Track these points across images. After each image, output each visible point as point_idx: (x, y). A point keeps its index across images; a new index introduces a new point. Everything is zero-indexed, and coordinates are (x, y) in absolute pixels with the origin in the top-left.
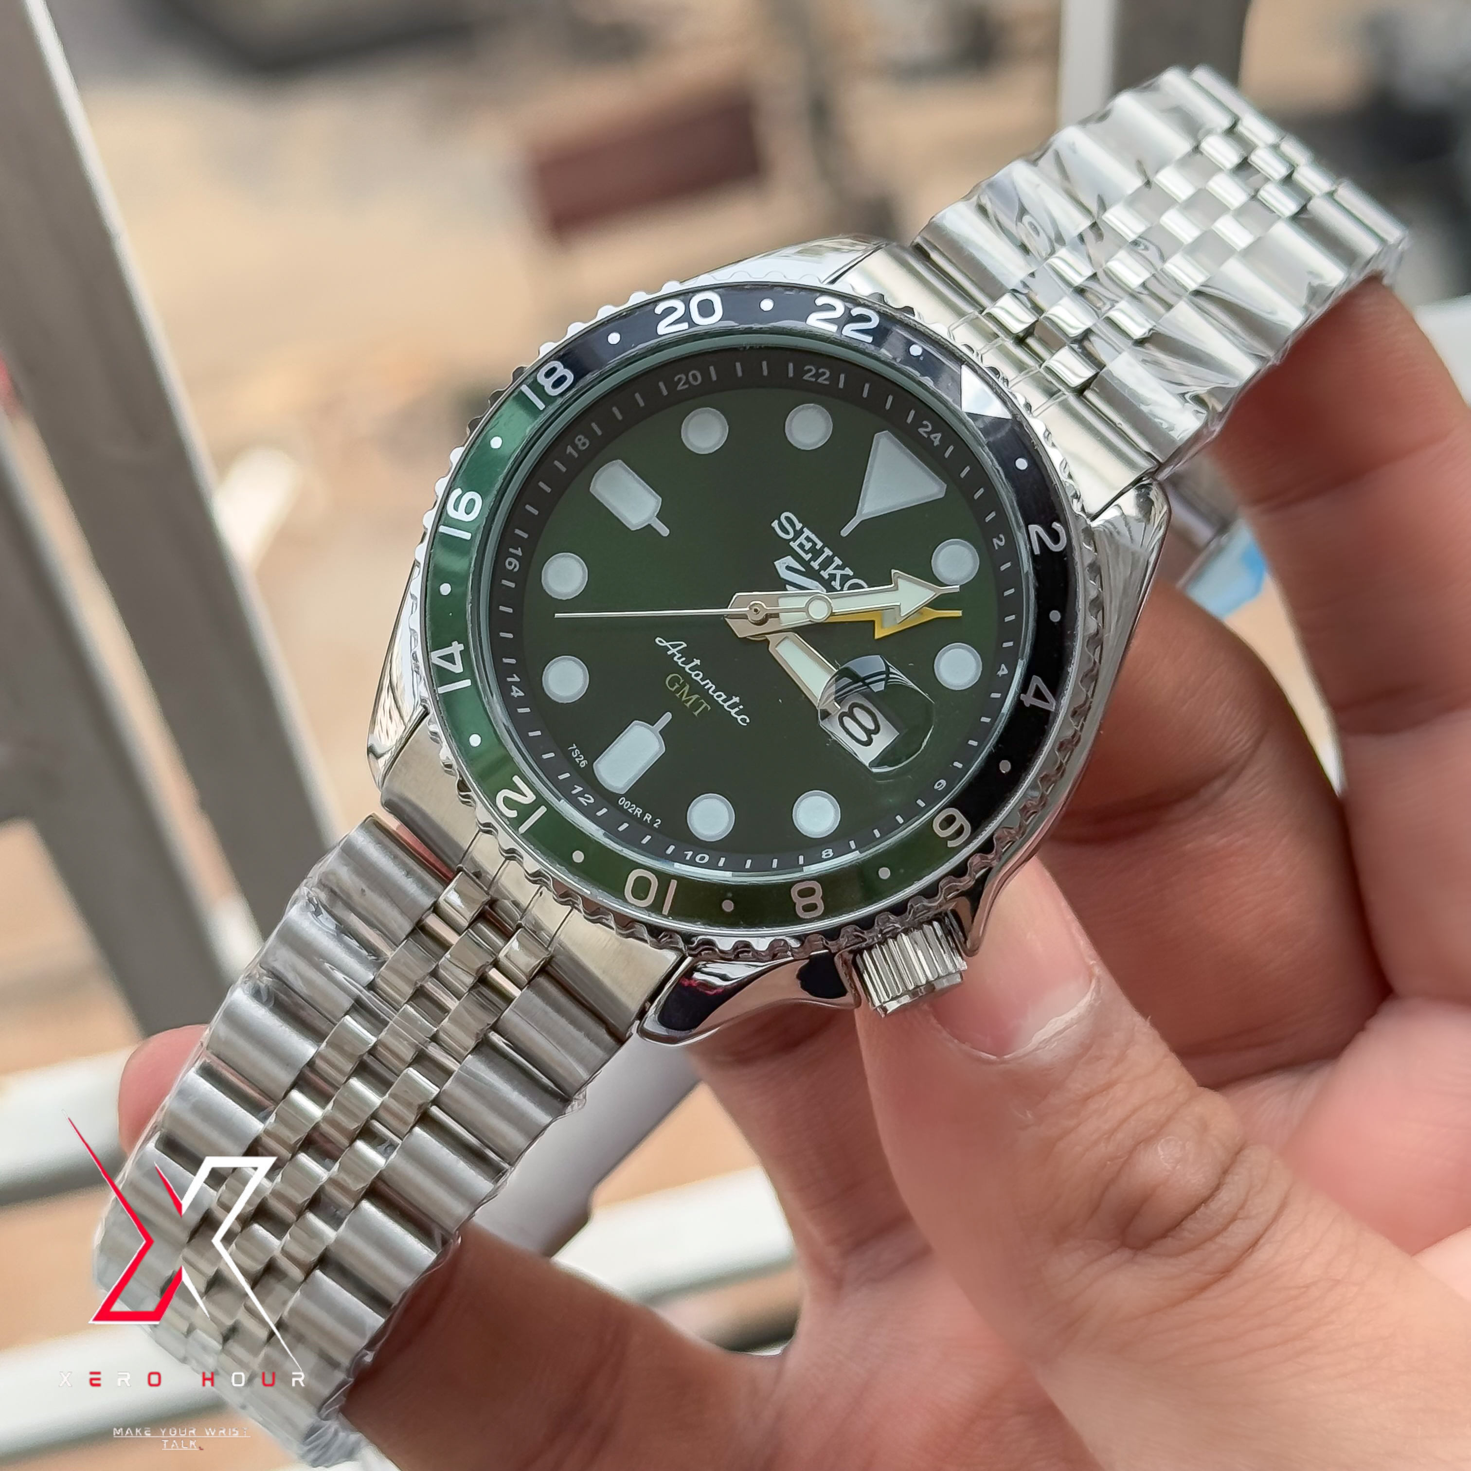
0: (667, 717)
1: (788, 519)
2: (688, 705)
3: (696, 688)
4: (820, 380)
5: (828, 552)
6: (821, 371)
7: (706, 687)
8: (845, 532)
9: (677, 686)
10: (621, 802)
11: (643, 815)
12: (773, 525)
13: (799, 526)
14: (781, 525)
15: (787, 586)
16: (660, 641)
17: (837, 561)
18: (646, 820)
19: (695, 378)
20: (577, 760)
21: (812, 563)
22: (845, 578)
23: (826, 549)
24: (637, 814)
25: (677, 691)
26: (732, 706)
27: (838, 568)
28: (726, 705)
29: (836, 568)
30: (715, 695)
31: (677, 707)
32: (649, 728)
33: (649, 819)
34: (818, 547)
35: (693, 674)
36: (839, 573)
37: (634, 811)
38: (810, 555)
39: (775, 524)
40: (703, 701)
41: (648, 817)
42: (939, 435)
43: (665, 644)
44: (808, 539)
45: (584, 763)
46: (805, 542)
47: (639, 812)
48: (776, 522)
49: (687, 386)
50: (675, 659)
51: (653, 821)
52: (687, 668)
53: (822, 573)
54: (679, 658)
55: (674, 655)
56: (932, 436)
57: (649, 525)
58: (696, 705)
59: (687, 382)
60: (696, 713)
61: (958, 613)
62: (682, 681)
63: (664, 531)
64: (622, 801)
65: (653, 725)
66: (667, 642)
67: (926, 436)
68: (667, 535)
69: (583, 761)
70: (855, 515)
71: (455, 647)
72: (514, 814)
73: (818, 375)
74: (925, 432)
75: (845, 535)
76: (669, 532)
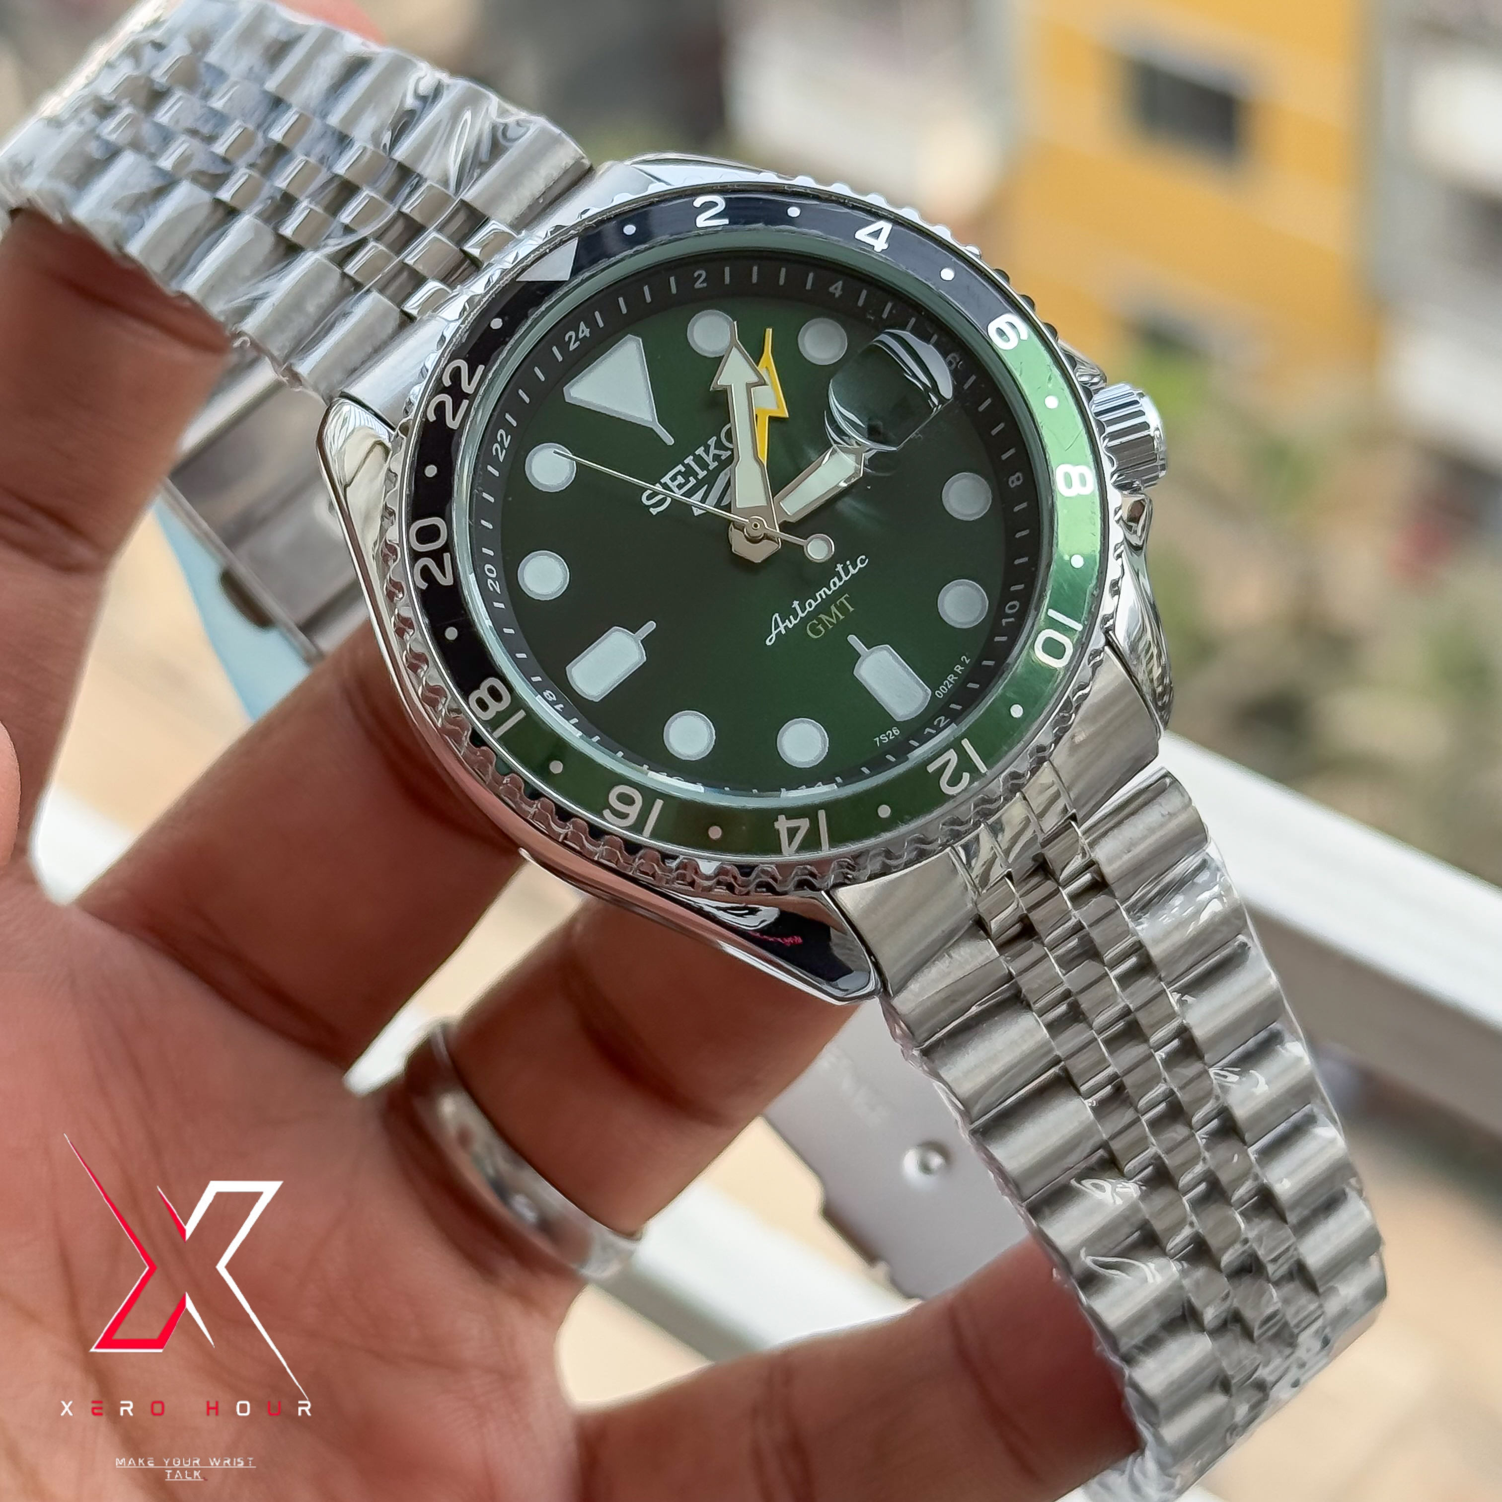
0: (853, 639)
1: (649, 498)
2: (841, 617)
4: (506, 444)
5: (689, 460)
6: (499, 439)
7: (824, 597)
8: (669, 440)
9: (820, 627)
10: (940, 695)
11: (956, 674)
12: (654, 513)
14: (655, 505)
16: (770, 640)
17: (700, 451)
18: (961, 670)
20: (892, 738)
21: (700, 477)
22: (719, 445)
23: (686, 462)
24: (954, 680)
26: (847, 572)
27: (707, 451)
28: (845, 578)
29: (707, 453)
30: (833, 588)
31: (843, 628)
32: (863, 661)
33: (960, 668)
34: (683, 469)
35: (808, 609)
36: (713, 451)
37: (950, 683)
38: (691, 478)
39: (654, 511)
40: (838, 602)
41: (958, 669)
42: (582, 326)
43: (773, 635)
44: (673, 479)
45: (896, 731)
46: (676, 483)
47: (951, 678)
48: (651, 510)
50: (790, 626)
51: (963, 664)
52: (801, 615)
53: (711, 468)
54: (791, 622)
55: (786, 627)
57: (642, 642)
58: (842, 608)
60: (851, 609)
61: (769, 332)
62: (815, 621)
63: (651, 626)
65: (860, 655)
66: (771, 633)
67: (578, 343)
68: (655, 624)
69: (894, 731)
70: (652, 429)
71: (782, 825)
72: (966, 776)
73: (502, 443)
74: (575, 342)
75: (673, 440)
76: (652, 622)
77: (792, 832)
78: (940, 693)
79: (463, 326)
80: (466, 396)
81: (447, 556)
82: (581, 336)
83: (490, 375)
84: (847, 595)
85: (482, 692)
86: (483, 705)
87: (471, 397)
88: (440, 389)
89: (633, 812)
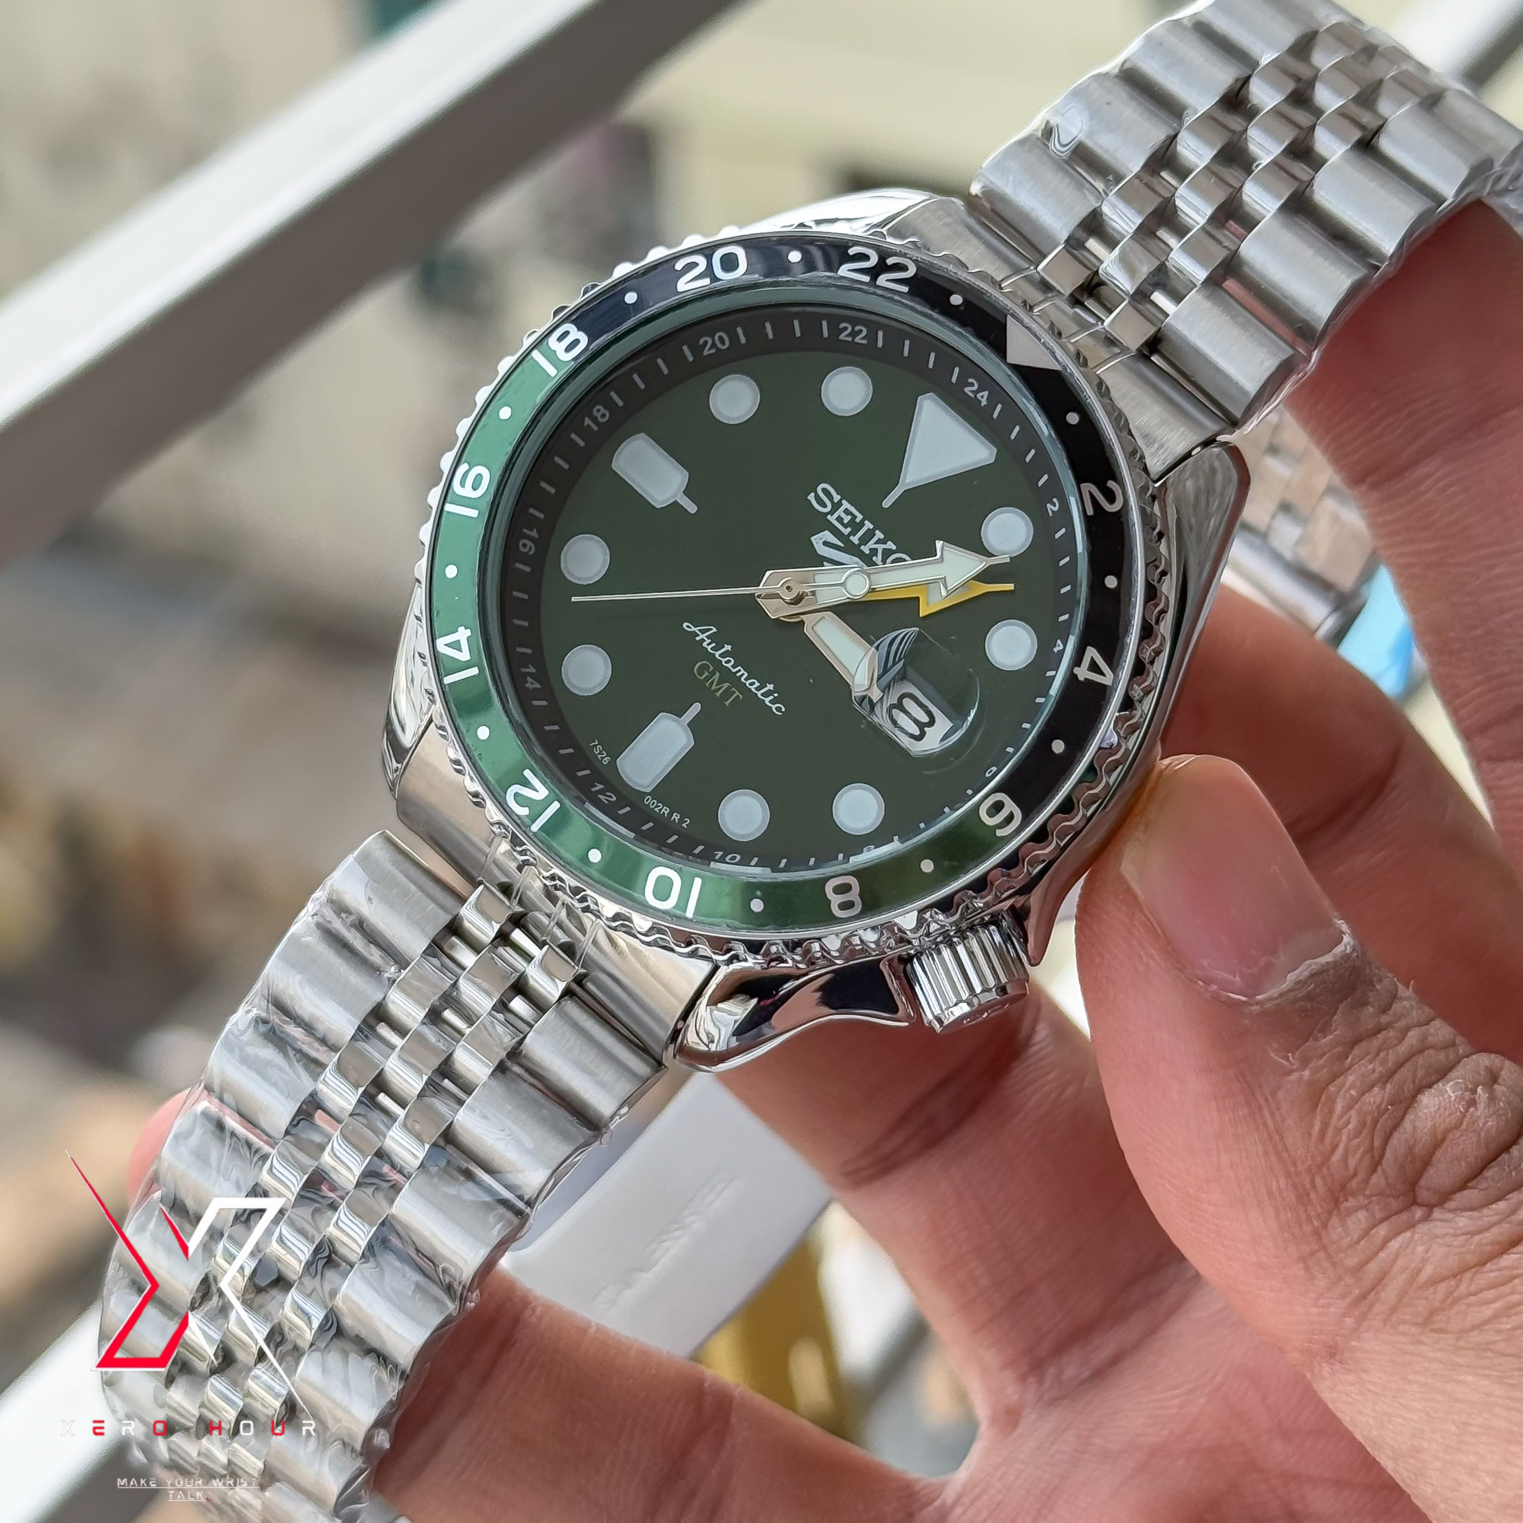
0: (696, 708)
1: (825, 491)
2: (718, 694)
3: (727, 676)
4: (857, 340)
5: (868, 525)
6: (857, 328)
7: (738, 675)
8: (887, 503)
9: (706, 674)
10: (647, 801)
11: (670, 814)
13: (837, 498)
14: (818, 498)
15: (825, 563)
16: (688, 626)
17: (879, 535)
18: (675, 819)
19: (722, 340)
20: (599, 756)
21: (851, 538)
23: (866, 522)
24: (664, 813)
25: (707, 679)
26: (765, 695)
27: (879, 541)
30: (748, 683)
31: (706, 697)
32: (676, 721)
33: (677, 819)
34: (858, 520)
35: (724, 660)
36: (880, 547)
37: (660, 810)
38: (849, 529)
39: (811, 497)
40: (733, 689)
41: (676, 817)
42: (986, 393)
43: (693, 629)
44: (847, 512)
45: (606, 760)
46: (843, 515)
47: (666, 811)
48: (813, 494)
49: (713, 351)
50: (705, 644)
51: (682, 820)
52: (717, 654)
53: (862, 548)
54: (708, 644)
55: (703, 640)
56: (979, 396)
57: (676, 502)
58: (727, 694)
59: (714, 345)
60: (727, 703)
61: (1010, 587)
62: (712, 668)
63: (692, 508)
64: (648, 799)
65: (680, 717)
66: (695, 627)
67: (972, 395)
68: (694, 512)
70: (897, 484)
71: (462, 634)
72: (526, 811)
73: (854, 333)
74: (972, 392)
75: (887, 507)
76: (696, 509)
78: (648, 801)
79: (952, 268)
80: (874, 278)
83: (897, 298)
84: (741, 697)
85: (575, 334)
87: (873, 283)
88: (884, 255)
89: (469, 491)
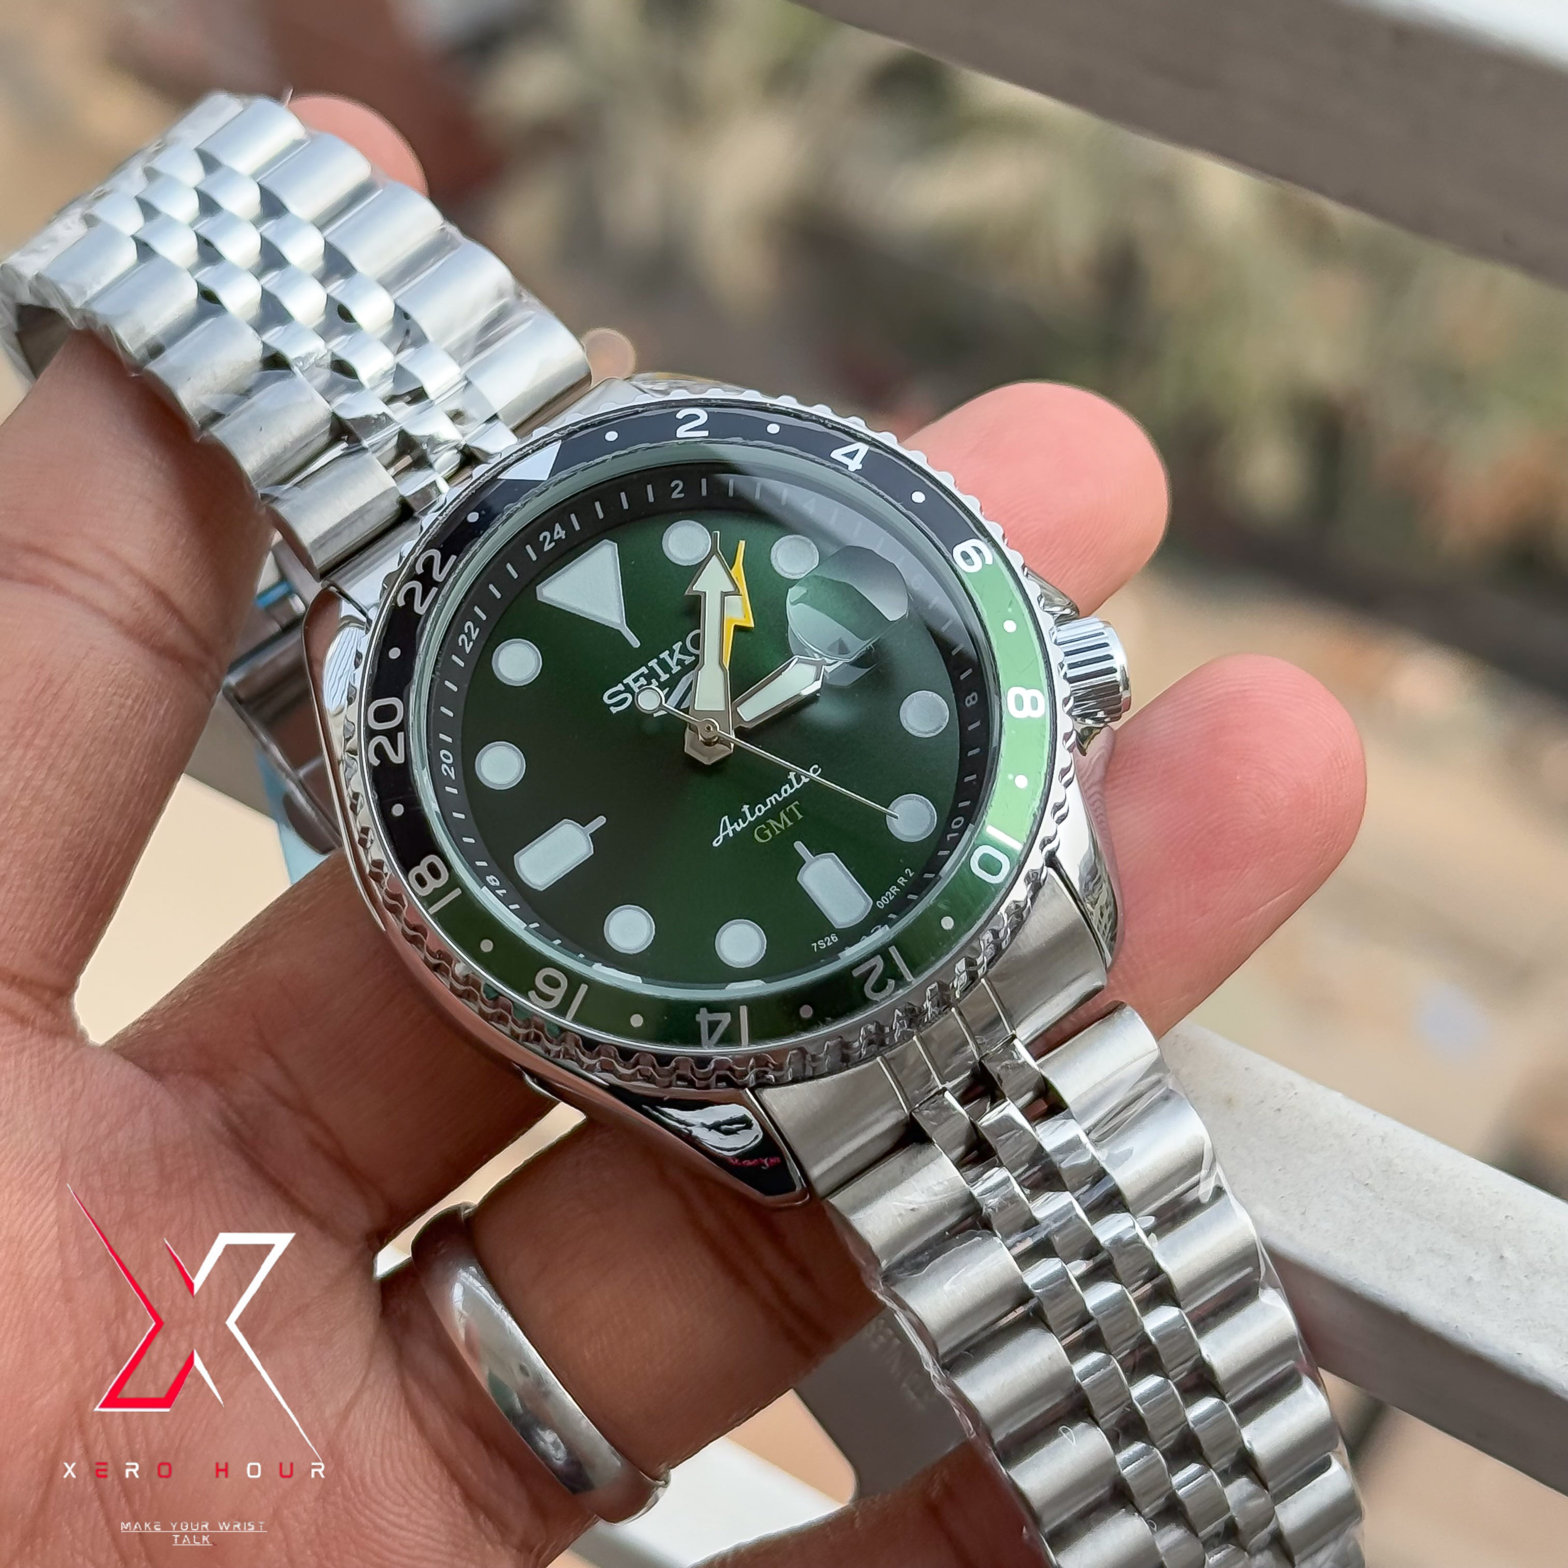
0: (799, 846)
1: (610, 697)
2: (790, 824)
3: (773, 813)
4: (474, 636)
5: (653, 663)
6: (466, 631)
7: (774, 803)
8: (635, 643)
9: (768, 832)
11: (899, 886)
12: (614, 712)
13: (620, 687)
17: (665, 655)
19: (446, 757)
20: (829, 944)
21: (662, 680)
22: (684, 651)
23: (650, 664)
24: (896, 892)
25: (773, 832)
28: (796, 786)
29: (671, 657)
31: (789, 836)
32: (807, 867)
33: (904, 880)
34: (646, 671)
35: (757, 813)
36: (677, 655)
37: (892, 894)
38: (654, 681)
39: (614, 710)
40: (788, 809)
41: (901, 881)
42: (558, 527)
43: (721, 837)
44: (636, 680)
45: (834, 938)
46: (639, 684)
47: (894, 889)
48: (612, 708)
50: (738, 829)
51: (906, 876)
52: (750, 819)
53: (674, 672)
54: (739, 825)
55: (734, 830)
57: (591, 835)
58: (791, 815)
59: (449, 766)
60: (800, 816)
61: (742, 544)
62: (763, 826)
63: (601, 821)
64: (880, 904)
65: (804, 862)
66: (719, 835)
67: (553, 544)
68: (605, 819)
69: (832, 938)
70: (618, 631)
71: (703, 1018)
72: (892, 982)
73: (469, 635)
74: (550, 543)
75: (639, 644)
76: (602, 817)
77: (713, 1026)
78: (881, 904)
79: (440, 518)
80: (436, 584)
81: (401, 736)
82: (556, 537)
83: (461, 566)
84: (797, 803)
85: (422, 869)
86: (421, 881)
87: (440, 586)
88: (412, 576)
89: (558, 994)
